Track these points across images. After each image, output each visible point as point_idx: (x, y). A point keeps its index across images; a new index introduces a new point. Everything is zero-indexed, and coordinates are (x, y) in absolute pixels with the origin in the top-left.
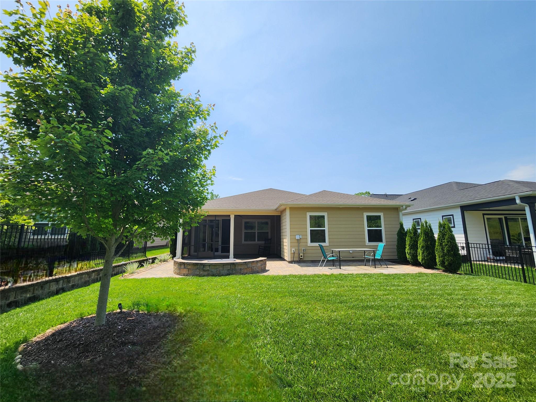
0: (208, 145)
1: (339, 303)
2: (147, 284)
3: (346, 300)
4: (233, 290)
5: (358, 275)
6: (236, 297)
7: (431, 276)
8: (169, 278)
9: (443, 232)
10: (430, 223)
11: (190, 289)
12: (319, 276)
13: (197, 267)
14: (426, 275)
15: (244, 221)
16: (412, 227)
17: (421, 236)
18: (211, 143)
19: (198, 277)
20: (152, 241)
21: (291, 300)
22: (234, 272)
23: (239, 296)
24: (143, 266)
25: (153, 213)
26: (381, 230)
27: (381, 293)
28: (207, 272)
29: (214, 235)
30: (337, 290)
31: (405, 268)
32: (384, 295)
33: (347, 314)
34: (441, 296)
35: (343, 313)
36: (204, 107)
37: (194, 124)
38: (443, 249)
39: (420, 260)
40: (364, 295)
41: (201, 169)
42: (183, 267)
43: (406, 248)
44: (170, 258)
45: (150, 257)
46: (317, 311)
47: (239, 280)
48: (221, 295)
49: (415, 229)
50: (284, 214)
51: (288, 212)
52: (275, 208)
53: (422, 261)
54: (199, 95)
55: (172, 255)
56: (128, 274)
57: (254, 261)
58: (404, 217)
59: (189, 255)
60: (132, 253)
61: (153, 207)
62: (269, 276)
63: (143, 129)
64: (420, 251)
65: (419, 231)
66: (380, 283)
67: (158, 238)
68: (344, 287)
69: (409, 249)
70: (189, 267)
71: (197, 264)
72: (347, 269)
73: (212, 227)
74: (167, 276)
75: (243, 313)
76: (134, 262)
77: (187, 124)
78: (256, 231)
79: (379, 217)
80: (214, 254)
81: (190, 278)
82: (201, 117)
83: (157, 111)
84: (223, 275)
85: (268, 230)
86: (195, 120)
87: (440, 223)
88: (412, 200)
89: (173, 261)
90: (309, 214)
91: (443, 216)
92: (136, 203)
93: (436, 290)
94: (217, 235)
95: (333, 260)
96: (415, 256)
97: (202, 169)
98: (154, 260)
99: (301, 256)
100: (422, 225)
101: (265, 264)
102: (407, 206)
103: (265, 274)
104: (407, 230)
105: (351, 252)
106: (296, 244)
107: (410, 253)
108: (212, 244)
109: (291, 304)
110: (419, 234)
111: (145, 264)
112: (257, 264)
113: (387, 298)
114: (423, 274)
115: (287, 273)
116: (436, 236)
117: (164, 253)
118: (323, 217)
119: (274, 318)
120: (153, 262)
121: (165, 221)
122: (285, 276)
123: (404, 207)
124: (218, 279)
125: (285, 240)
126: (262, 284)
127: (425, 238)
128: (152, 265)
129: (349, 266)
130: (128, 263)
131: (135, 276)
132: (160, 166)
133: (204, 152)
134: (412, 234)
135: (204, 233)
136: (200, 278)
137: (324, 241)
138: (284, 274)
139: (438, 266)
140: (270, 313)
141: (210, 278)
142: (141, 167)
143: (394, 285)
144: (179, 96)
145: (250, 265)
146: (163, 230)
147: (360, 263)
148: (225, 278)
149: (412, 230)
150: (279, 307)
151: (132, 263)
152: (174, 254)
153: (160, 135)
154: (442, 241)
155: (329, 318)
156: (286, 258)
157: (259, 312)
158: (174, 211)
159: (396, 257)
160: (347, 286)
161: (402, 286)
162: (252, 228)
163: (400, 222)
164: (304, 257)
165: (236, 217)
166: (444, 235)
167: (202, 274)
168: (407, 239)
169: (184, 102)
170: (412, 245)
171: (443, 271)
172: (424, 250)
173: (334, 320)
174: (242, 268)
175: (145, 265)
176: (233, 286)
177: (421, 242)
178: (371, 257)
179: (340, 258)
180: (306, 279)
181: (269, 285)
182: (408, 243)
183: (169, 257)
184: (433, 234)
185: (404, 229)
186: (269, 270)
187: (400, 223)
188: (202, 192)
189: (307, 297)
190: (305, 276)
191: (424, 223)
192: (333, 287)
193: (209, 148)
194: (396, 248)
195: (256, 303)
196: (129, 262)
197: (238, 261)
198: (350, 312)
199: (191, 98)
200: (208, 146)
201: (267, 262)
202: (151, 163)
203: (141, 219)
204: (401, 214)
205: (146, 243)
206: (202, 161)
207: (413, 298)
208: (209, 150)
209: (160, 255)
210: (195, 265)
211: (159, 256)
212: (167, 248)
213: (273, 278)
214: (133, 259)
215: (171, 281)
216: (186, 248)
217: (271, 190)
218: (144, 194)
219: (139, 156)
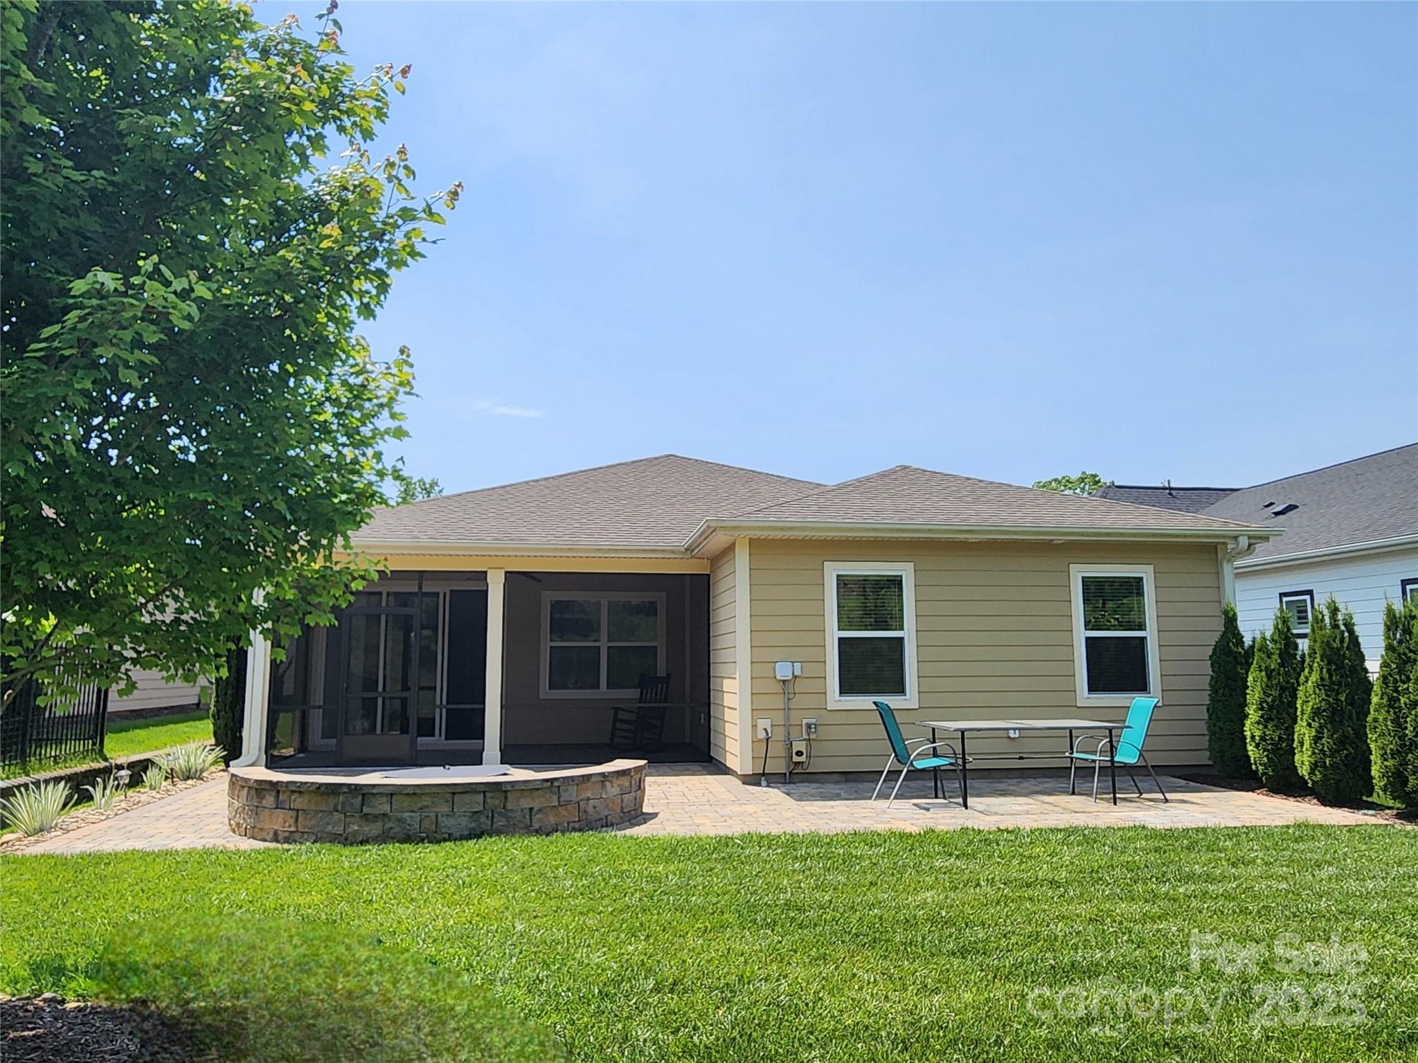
0: (376, 250)
1: (954, 954)
2: (103, 879)
3: (986, 941)
4: (496, 902)
5: (1040, 835)
6: (507, 934)
7: (1345, 836)
8: (207, 852)
9: (1401, 649)
10: (1351, 610)
11: (301, 901)
12: (871, 839)
13: (332, 801)
14: (1327, 831)
15: (548, 597)
16: (1276, 627)
17: (1311, 667)
18: (391, 242)
19: (338, 848)
20: (122, 684)
21: (749, 943)
22: (500, 822)
23: (519, 927)
24: (91, 798)
25: (128, 561)
26: (1142, 640)
27: (1135, 908)
28: (379, 824)
29: (415, 657)
30: (947, 897)
31: (1240, 803)
32: (1145, 918)
33: (988, 1000)
34: (1386, 920)
35: (968, 997)
36: (360, 78)
37: (316, 159)
38: (1399, 723)
39: (1304, 771)
40: (1062, 918)
41: (344, 362)
42: (269, 800)
43: (1246, 716)
44: (215, 762)
45: (123, 760)
46: (861, 988)
47: (522, 857)
48: (440, 923)
49: (1287, 638)
50: (725, 569)
51: (742, 559)
52: (686, 542)
53: (1312, 772)
54: (336, 22)
55: (224, 748)
56: (20, 834)
57: (589, 776)
58: (1240, 585)
59: (302, 748)
60: (39, 742)
61: (124, 533)
62: (652, 839)
63: (77, 176)
64: (1304, 731)
65: (1304, 645)
66: (1131, 866)
67: (155, 673)
68: (978, 885)
69: (1258, 723)
70: (299, 802)
71: (334, 789)
72: (993, 810)
73: (405, 624)
74: (199, 845)
75: (534, 1002)
76: (47, 782)
77: (280, 157)
78: (604, 645)
79: (1135, 586)
80: (414, 743)
81: (303, 851)
82: (348, 124)
83: (143, 92)
84: (450, 838)
85: (653, 636)
86: (321, 136)
87: (1390, 612)
88: (1277, 514)
89: (226, 777)
90: (832, 571)
91: (1405, 583)
92: (49, 512)
93: (1367, 897)
94: (429, 659)
95: (935, 770)
96: (1282, 752)
97: (351, 361)
98: (138, 771)
99: (799, 753)
100: (1318, 621)
101: (640, 787)
102: (1256, 539)
103: (639, 831)
104: (1254, 640)
105: (1012, 734)
106: (779, 702)
107: (1263, 738)
108: (404, 701)
109: (746, 962)
110: (1303, 656)
111: (100, 788)
112: (604, 786)
113: (1158, 930)
114: (1314, 827)
115: (735, 828)
116: (1373, 666)
117: (185, 742)
118: (896, 582)
119: (670, 1023)
120: (136, 781)
121: (181, 594)
122: (726, 841)
123: (1244, 542)
124: (431, 855)
125: (728, 685)
126: (622, 875)
127: (1326, 675)
128: (130, 793)
129: (1004, 793)
130: (18, 787)
131: (54, 844)
132: (154, 349)
133: (356, 285)
134: (1275, 657)
135: (372, 649)
136: (346, 851)
137: (900, 689)
138: (723, 832)
139: (1379, 797)
140: (654, 1000)
141: (391, 850)
142: (67, 353)
143: (1190, 877)
144: (247, 26)
145: (571, 793)
146: (176, 639)
147: (1051, 784)
148: (461, 852)
149: (1273, 640)
150: (693, 973)
151: (37, 784)
152: (230, 745)
153: (154, 203)
154: (1396, 690)
155: (909, 1019)
156: (732, 762)
157: (604, 995)
158: (223, 554)
159: (1204, 758)
160: (991, 882)
161: (1223, 878)
162: (587, 628)
163: (1224, 605)
164: (809, 757)
165: (513, 579)
166: (1405, 663)
167: (355, 833)
168: (1250, 679)
169: (265, 53)
170: (1271, 707)
171: (1399, 816)
172: (1321, 727)
173: (932, 1029)
174: (536, 805)
175: (97, 793)
176: (495, 888)
177: (1308, 696)
178: (1100, 759)
179: (964, 763)
180: (816, 851)
181: (654, 879)
182: (1254, 695)
183: (211, 758)
184: (1362, 658)
185: (1239, 639)
186: (655, 815)
187: (1226, 613)
188: (354, 468)
189: (819, 929)
190: (815, 840)
191: (1326, 612)
192: (932, 888)
193: (379, 264)
194: (1206, 717)
195: (596, 958)
196: (23, 779)
197: (520, 774)
198: (999, 994)
199: (297, 34)
200: (373, 254)
201: (648, 779)
202: (112, 332)
203: (71, 584)
204: (1227, 570)
205: (102, 696)
206: (350, 325)
207: (1267, 930)
208: (380, 273)
209: (167, 750)
210: (328, 794)
211: (161, 752)
212: (201, 719)
213: (674, 851)
214: (42, 768)
215: (216, 863)
216: (284, 719)
217: (670, 460)
218: (84, 472)
219: (60, 302)
